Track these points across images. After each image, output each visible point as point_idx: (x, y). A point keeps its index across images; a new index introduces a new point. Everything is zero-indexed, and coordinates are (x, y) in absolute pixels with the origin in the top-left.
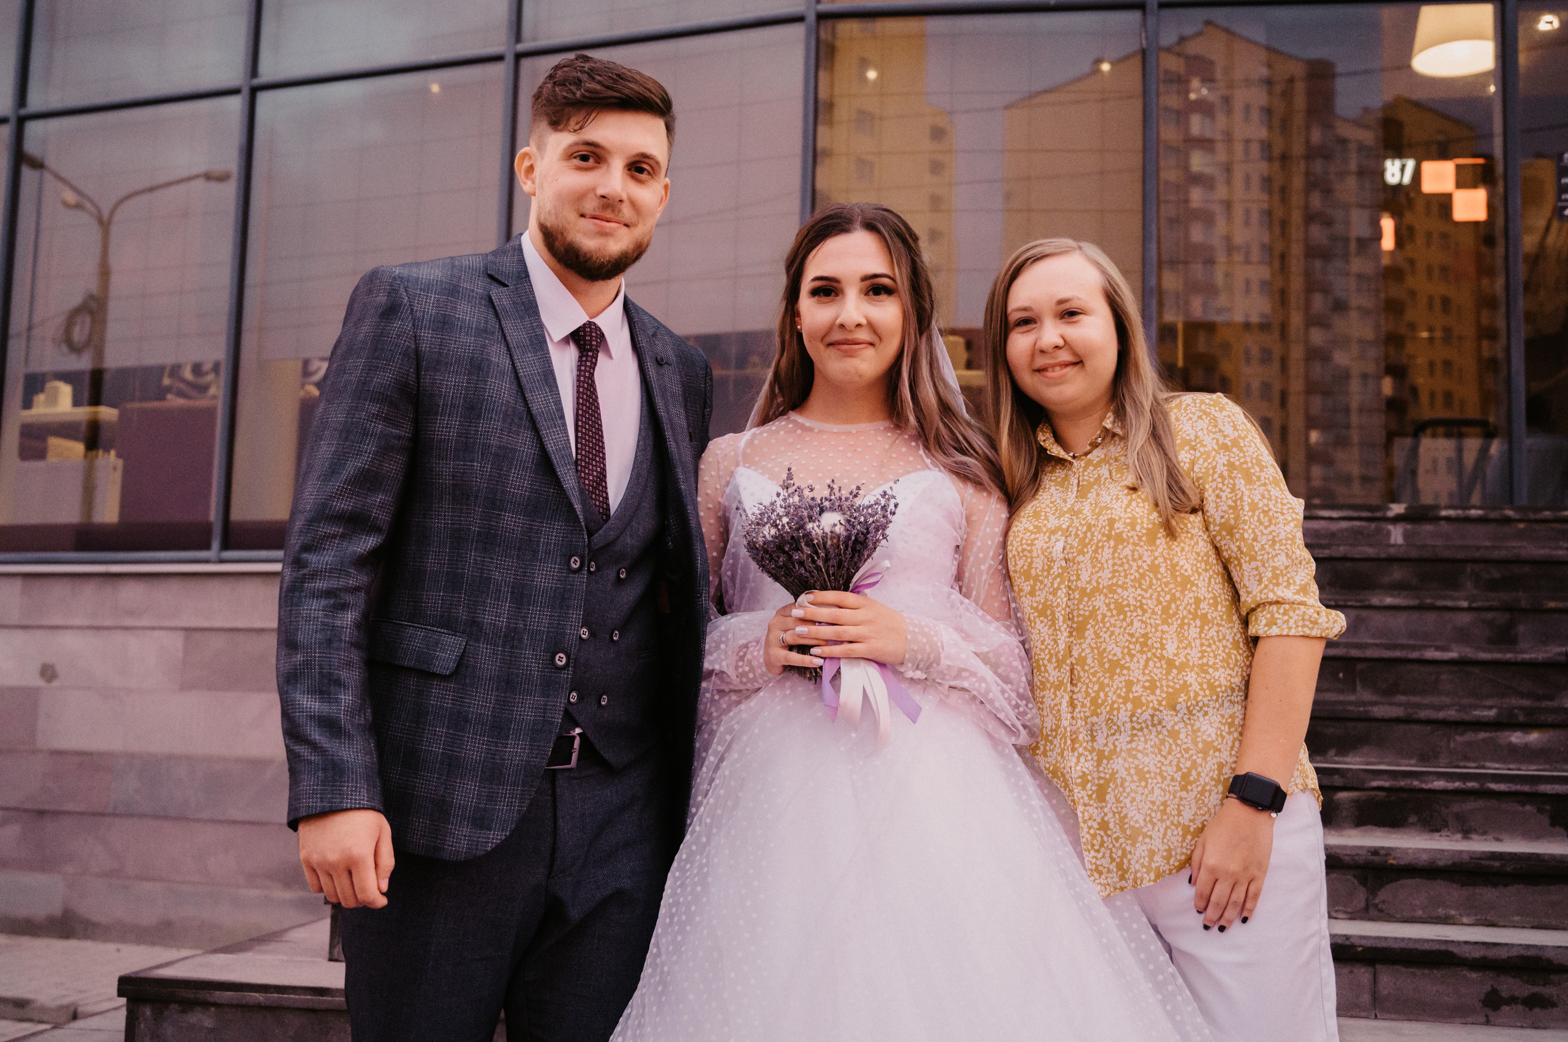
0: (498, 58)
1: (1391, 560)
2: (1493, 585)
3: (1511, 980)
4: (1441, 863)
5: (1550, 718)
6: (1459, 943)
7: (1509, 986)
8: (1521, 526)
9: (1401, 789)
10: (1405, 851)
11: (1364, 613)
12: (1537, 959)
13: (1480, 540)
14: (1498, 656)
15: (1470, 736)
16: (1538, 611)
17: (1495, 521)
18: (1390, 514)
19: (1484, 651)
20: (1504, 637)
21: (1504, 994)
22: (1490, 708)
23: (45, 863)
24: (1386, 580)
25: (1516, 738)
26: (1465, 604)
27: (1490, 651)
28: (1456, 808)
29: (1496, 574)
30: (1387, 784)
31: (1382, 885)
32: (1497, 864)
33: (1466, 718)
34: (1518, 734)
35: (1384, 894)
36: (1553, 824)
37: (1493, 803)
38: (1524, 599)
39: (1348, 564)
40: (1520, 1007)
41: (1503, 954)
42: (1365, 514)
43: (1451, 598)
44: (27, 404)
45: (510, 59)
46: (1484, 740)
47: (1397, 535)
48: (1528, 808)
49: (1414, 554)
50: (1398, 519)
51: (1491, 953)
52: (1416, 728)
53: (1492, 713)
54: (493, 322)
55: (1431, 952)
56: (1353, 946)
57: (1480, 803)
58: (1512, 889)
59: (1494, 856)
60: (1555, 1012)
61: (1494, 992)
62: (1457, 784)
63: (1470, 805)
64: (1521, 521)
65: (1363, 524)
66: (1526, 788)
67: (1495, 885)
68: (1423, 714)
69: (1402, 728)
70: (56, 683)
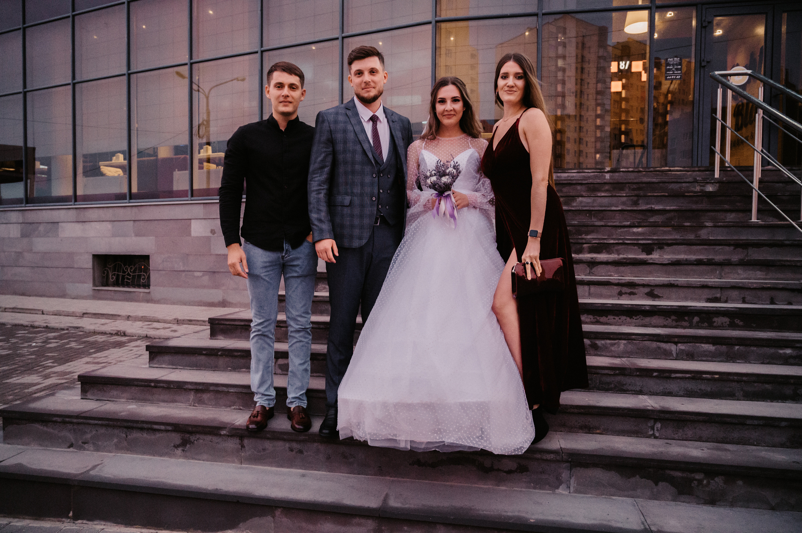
0: (337, 39)
1: (605, 183)
2: (634, 190)
3: (625, 288)
4: (610, 261)
5: (645, 224)
6: (612, 279)
7: (625, 290)
8: (644, 173)
9: (601, 243)
10: (600, 258)
11: (595, 198)
12: (632, 282)
13: (632, 177)
14: (632, 208)
15: (623, 230)
16: (645, 196)
17: (636, 172)
18: (606, 170)
19: (628, 207)
20: (636, 203)
21: (623, 292)
22: (628, 222)
23: (217, 287)
24: (603, 189)
25: (635, 230)
26: (625, 195)
27: (630, 207)
28: (616, 248)
29: (635, 186)
30: (597, 242)
31: (594, 267)
32: (625, 260)
33: (621, 225)
34: (636, 229)
35: (594, 269)
36: (642, 252)
37: (626, 246)
38: (642, 193)
39: (592, 185)
40: (627, 295)
41: (623, 281)
42: (598, 171)
43: (621, 193)
44: (199, 153)
45: (340, 39)
46: (626, 231)
47: (607, 176)
48: (636, 247)
49: (611, 181)
50: (608, 172)
51: (620, 281)
52: (607, 228)
53: (629, 223)
54: (348, 120)
55: (604, 282)
56: (584, 281)
57: (623, 246)
58: (628, 267)
59: (624, 258)
60: (637, 296)
61: (621, 291)
62: (617, 241)
63: (620, 247)
64: (644, 171)
65: (598, 174)
66: (635, 242)
67: (624, 266)
68: (609, 224)
69: (603, 228)
70: (215, 235)
